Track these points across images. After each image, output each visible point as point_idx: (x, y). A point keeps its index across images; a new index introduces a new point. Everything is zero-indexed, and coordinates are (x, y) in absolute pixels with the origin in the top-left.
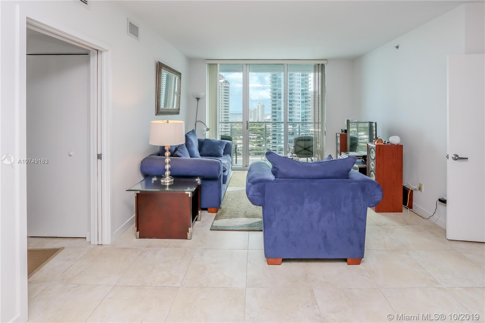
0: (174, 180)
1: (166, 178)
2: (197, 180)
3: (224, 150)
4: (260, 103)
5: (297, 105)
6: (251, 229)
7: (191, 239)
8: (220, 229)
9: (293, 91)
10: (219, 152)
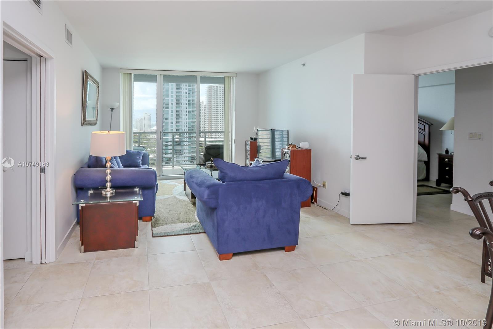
0: (115, 191)
1: (107, 189)
2: (135, 190)
3: (142, 160)
4: (146, 113)
5: (184, 115)
6: (191, 232)
7: (138, 247)
8: (162, 236)
9: (180, 101)
10: (138, 163)
